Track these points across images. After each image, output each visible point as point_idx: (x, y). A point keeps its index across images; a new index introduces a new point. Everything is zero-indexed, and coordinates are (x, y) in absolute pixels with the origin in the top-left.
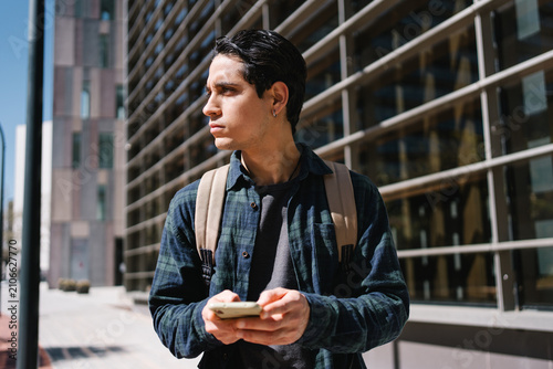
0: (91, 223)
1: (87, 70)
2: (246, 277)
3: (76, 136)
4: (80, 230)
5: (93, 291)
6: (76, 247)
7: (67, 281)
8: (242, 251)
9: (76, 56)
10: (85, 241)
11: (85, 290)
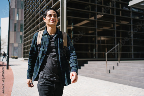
0: (19, 44)
1: (18, 9)
2: (46, 50)
3: (15, 24)
4: (16, 45)
5: (18, 58)
6: (15, 49)
7: (13, 56)
8: (46, 45)
9: (15, 6)
10: (17, 47)
11: (17, 58)
